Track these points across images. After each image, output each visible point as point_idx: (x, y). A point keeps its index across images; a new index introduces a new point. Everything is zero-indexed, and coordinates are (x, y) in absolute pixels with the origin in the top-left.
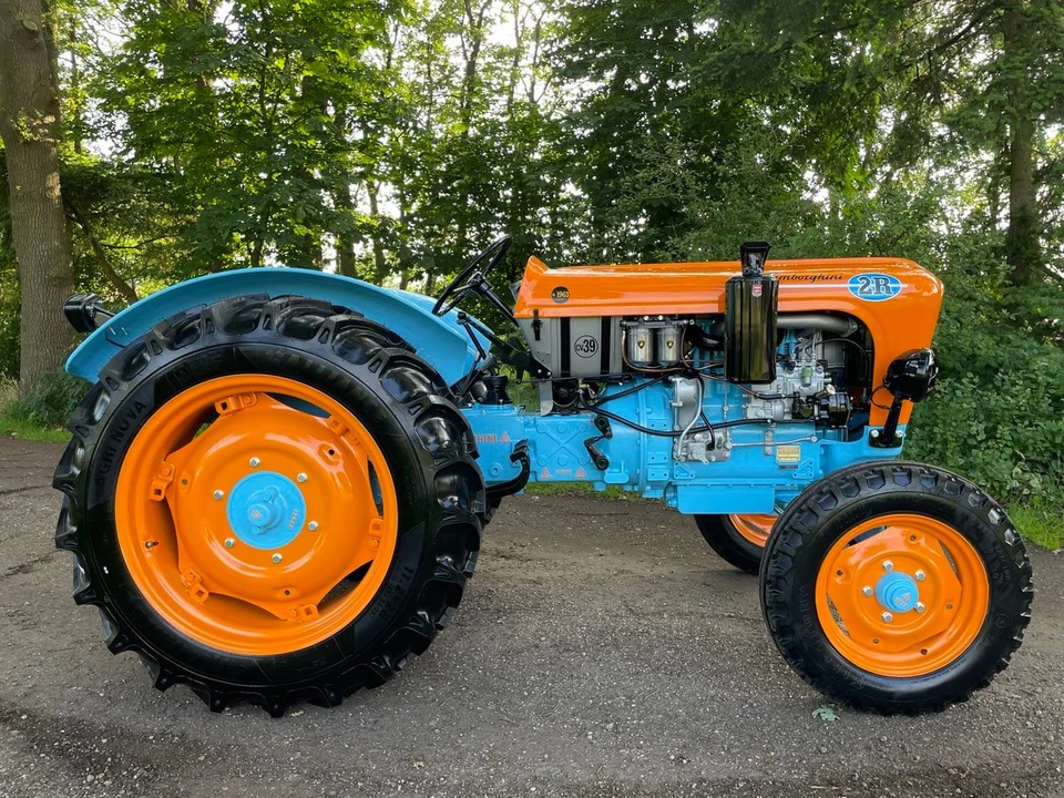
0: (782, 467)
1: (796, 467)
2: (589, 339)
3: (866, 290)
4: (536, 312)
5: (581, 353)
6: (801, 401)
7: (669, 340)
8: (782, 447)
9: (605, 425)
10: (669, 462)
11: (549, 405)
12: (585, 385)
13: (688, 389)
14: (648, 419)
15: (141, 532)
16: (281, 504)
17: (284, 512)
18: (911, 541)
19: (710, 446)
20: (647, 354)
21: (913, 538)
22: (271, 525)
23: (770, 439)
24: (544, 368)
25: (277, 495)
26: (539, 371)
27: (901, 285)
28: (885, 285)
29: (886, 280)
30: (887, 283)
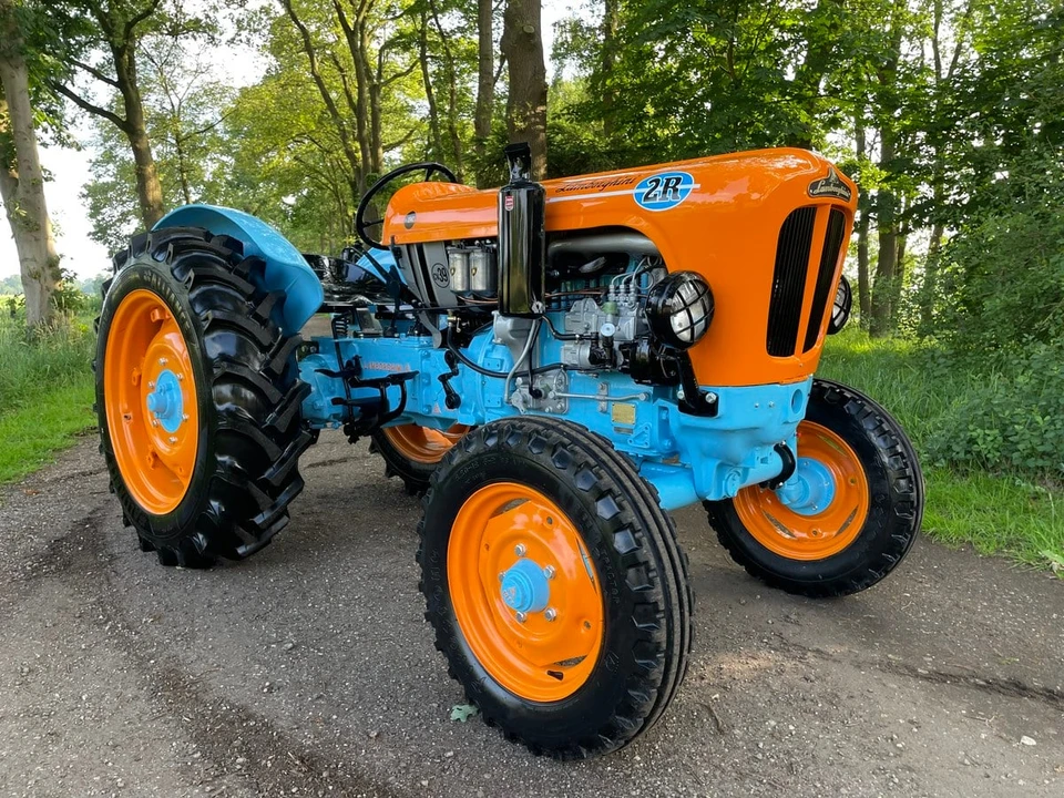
0: (618, 430)
1: (631, 431)
2: (441, 267)
3: (652, 195)
4: (393, 238)
5: (438, 281)
6: (597, 343)
7: (472, 266)
8: (617, 404)
9: (451, 360)
10: (503, 406)
11: (438, 339)
12: (454, 319)
13: (502, 324)
14: (486, 356)
15: (123, 406)
16: (172, 397)
17: (173, 405)
18: (546, 525)
19: (536, 394)
20: (457, 282)
21: (550, 521)
22: (164, 412)
23: (604, 392)
24: (416, 298)
25: (170, 389)
26: (413, 301)
27: (693, 186)
28: (674, 187)
29: (678, 180)
30: (676, 184)
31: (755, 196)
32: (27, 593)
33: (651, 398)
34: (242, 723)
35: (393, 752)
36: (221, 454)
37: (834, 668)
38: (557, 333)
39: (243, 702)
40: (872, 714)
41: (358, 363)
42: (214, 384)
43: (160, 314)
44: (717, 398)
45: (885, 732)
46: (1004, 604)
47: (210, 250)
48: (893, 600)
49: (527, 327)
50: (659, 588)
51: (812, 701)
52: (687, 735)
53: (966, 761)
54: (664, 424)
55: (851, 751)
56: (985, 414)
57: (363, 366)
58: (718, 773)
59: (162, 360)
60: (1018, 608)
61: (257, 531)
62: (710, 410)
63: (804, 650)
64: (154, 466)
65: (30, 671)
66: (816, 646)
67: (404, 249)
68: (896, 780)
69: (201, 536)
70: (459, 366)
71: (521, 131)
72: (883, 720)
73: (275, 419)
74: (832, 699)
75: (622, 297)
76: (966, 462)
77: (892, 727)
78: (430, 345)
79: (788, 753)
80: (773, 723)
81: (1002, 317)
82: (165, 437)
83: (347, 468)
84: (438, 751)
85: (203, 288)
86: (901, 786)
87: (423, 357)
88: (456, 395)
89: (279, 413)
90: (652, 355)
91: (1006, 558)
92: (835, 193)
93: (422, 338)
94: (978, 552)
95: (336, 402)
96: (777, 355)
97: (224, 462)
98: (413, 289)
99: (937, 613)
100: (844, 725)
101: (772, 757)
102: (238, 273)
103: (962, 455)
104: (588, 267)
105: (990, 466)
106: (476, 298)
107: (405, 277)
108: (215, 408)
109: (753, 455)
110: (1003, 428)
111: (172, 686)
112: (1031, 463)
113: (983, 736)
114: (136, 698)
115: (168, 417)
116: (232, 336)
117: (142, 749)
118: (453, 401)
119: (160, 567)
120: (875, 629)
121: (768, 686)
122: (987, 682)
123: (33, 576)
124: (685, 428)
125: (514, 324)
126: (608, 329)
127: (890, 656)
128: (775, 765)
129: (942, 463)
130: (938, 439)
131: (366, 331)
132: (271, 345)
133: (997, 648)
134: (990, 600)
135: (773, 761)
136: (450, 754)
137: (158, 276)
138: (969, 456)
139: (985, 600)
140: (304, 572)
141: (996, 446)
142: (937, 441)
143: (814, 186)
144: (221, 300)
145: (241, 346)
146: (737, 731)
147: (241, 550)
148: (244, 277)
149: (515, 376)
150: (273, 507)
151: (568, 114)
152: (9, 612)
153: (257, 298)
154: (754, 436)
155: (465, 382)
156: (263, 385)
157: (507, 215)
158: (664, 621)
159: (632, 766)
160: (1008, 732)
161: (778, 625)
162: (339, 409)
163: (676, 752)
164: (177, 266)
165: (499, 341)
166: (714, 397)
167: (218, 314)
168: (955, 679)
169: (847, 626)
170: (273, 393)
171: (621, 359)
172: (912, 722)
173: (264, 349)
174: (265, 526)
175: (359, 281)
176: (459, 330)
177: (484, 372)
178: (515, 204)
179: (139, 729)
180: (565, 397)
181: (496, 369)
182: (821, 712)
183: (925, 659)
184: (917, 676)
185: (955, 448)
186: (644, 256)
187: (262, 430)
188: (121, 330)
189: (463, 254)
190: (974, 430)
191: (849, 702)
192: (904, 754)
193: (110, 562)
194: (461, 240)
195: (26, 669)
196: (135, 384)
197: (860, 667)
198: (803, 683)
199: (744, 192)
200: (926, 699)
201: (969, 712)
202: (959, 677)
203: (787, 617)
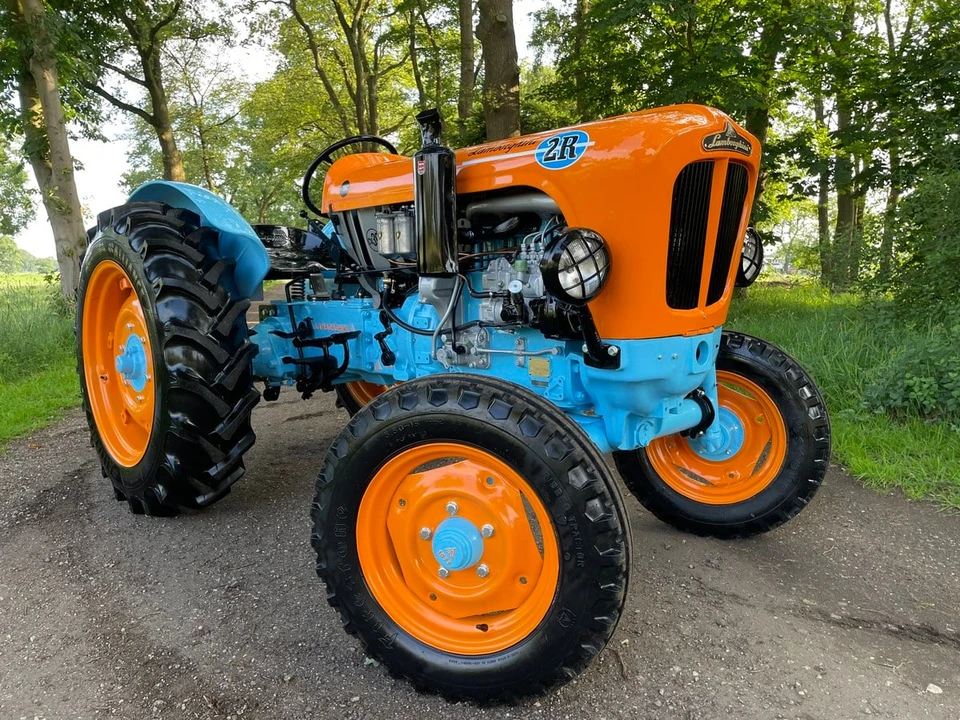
0: (535, 383)
1: (546, 384)
2: (374, 232)
5: (373, 246)
6: (509, 300)
7: (397, 230)
8: (535, 359)
9: (385, 319)
10: (431, 363)
11: (377, 300)
12: (389, 281)
13: (426, 284)
14: (415, 316)
15: (100, 368)
16: (137, 359)
17: (139, 365)
19: (460, 350)
20: (385, 246)
22: (132, 373)
23: (521, 347)
24: (354, 262)
25: (136, 352)
26: (353, 265)
27: (588, 144)
28: (571, 146)
29: (575, 139)
30: (574, 142)
31: (651, 151)
32: (7, 540)
33: (562, 352)
34: (168, 665)
35: (302, 696)
36: (174, 412)
37: (748, 612)
38: (473, 291)
39: (174, 645)
40: (778, 660)
41: (310, 325)
42: (166, 347)
43: (127, 283)
44: (619, 351)
45: (788, 679)
46: (926, 548)
47: (165, 222)
48: (817, 545)
49: (450, 286)
51: (720, 646)
52: (591, 681)
53: (868, 710)
54: (576, 377)
56: (921, 362)
57: (315, 327)
59: (129, 325)
60: (940, 552)
61: (213, 483)
62: (613, 362)
63: (721, 594)
64: (127, 422)
66: (733, 591)
67: (341, 216)
69: (161, 488)
70: (393, 325)
71: (496, 110)
72: (788, 666)
73: (223, 378)
74: (741, 645)
75: (532, 255)
76: (903, 408)
77: (796, 674)
78: (371, 306)
79: (688, 700)
80: (677, 669)
81: (943, 269)
82: (134, 395)
83: (321, 421)
84: (345, 695)
85: (156, 257)
87: (365, 318)
88: (391, 353)
89: (227, 372)
90: (559, 311)
91: (934, 502)
92: (733, 147)
93: (366, 300)
94: (907, 497)
95: (286, 361)
96: (679, 308)
97: (177, 419)
98: (352, 254)
99: (858, 557)
100: (749, 672)
101: (671, 704)
102: (190, 243)
103: (899, 403)
104: (502, 227)
105: (926, 412)
106: (406, 261)
107: (344, 243)
108: (166, 369)
109: (661, 406)
110: (939, 376)
113: (889, 683)
115: (135, 378)
116: (183, 302)
117: (72, 689)
118: (388, 358)
119: (131, 515)
120: (794, 574)
121: (679, 631)
122: (899, 627)
123: (17, 524)
124: (593, 381)
125: (437, 284)
126: (516, 286)
127: (805, 601)
128: (673, 712)
129: (881, 410)
130: (876, 388)
131: (319, 294)
132: (219, 309)
133: (914, 593)
134: (914, 545)
135: (671, 708)
136: (357, 698)
137: (119, 247)
138: (906, 403)
139: (908, 544)
140: (260, 519)
141: (932, 393)
142: (875, 389)
143: (709, 140)
144: (174, 268)
145: (191, 312)
146: (640, 678)
147: (200, 500)
148: (195, 246)
149: (440, 333)
150: (226, 460)
151: (540, 94)
153: (207, 264)
154: (661, 388)
155: (398, 340)
156: (210, 346)
157: (421, 180)
159: (531, 712)
160: (915, 679)
161: (699, 570)
162: (292, 368)
163: (577, 698)
164: (134, 238)
165: (425, 301)
166: (616, 350)
167: (170, 281)
168: (867, 624)
169: (767, 571)
170: (221, 354)
171: (532, 316)
172: (818, 669)
173: (212, 313)
174: (219, 478)
175: (316, 249)
176: (393, 291)
177: (414, 330)
178: (427, 169)
180: (487, 353)
181: (425, 327)
182: (728, 658)
183: (840, 603)
184: (830, 621)
185: (893, 395)
186: (553, 215)
187: (210, 389)
188: (95, 298)
189: (390, 218)
190: (911, 378)
191: (757, 648)
192: (806, 703)
193: (88, 511)
194: (390, 205)
196: (109, 347)
197: (773, 612)
198: (714, 628)
199: (639, 147)
200: (836, 645)
201: (877, 658)
202: (872, 622)
203: (709, 561)
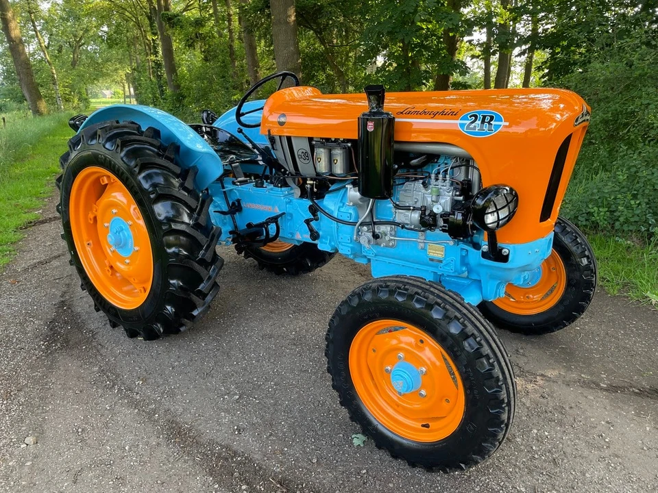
0: (432, 260)
1: (441, 261)
2: (304, 151)
3: (472, 126)
4: (269, 131)
5: (302, 160)
6: (425, 212)
7: (334, 157)
8: (432, 245)
9: (314, 210)
10: (351, 241)
11: (297, 191)
12: (312, 183)
13: (354, 194)
14: (339, 210)
15: (85, 236)
16: (124, 235)
17: (126, 240)
18: (419, 344)
19: (376, 236)
20: (322, 167)
21: (422, 341)
22: (120, 244)
23: (423, 238)
24: (285, 169)
25: (122, 230)
26: (283, 170)
27: (503, 123)
28: (489, 122)
30: (490, 120)
31: (542, 129)
32: (50, 367)
33: (456, 243)
34: (232, 459)
35: (330, 472)
36: (172, 279)
37: (555, 387)
38: (396, 204)
39: (226, 442)
40: (586, 418)
41: (239, 203)
42: (163, 236)
43: (108, 180)
44: (509, 252)
45: (596, 431)
46: (632, 332)
48: (571, 333)
50: (504, 391)
51: (551, 412)
53: (645, 448)
55: (582, 445)
56: (599, 198)
57: (243, 205)
58: (517, 470)
59: (114, 211)
60: (641, 333)
61: (194, 319)
62: (505, 259)
63: (535, 375)
64: (112, 275)
65: (83, 430)
66: (540, 372)
67: (278, 139)
68: (613, 465)
69: (159, 325)
70: (320, 215)
72: (592, 422)
73: (204, 255)
74: (561, 409)
75: (440, 182)
76: (586, 226)
77: (599, 428)
78: (291, 195)
79: (550, 452)
80: (536, 431)
82: (122, 260)
85: (147, 172)
86: (615, 468)
87: (287, 203)
88: (317, 232)
89: (206, 250)
90: (463, 221)
91: (624, 296)
92: (584, 121)
94: (607, 293)
95: (232, 233)
96: (543, 221)
97: (174, 283)
98: (282, 162)
99: (598, 341)
100: (573, 428)
101: (542, 455)
102: (168, 158)
103: (584, 222)
104: (414, 162)
105: (600, 229)
107: (278, 154)
108: (165, 251)
110: (609, 206)
111: (177, 434)
112: (625, 228)
113: (648, 429)
114: (158, 444)
115: (123, 248)
116: (169, 203)
117: (180, 484)
118: (316, 236)
119: (129, 339)
120: (568, 357)
121: (524, 404)
122: (639, 390)
123: (49, 353)
124: (482, 265)
126: (438, 209)
127: (583, 375)
128: (545, 461)
131: (239, 179)
132: (196, 207)
133: (638, 365)
134: (624, 328)
135: (543, 458)
136: (364, 471)
137: (110, 160)
138: (588, 223)
139: (621, 329)
140: (220, 336)
141: (605, 218)
142: (568, 213)
143: (577, 120)
145: (173, 206)
146: (518, 440)
147: (183, 329)
148: (171, 160)
149: (362, 224)
150: (204, 305)
152: (46, 384)
153: (183, 175)
155: (324, 225)
158: (507, 408)
161: (515, 358)
164: (125, 155)
165: (351, 204)
166: (507, 252)
168: (622, 389)
169: (552, 355)
170: (202, 238)
172: (608, 422)
173: (193, 210)
174: (198, 316)
176: (315, 190)
177: (338, 221)
179: (172, 468)
180: (396, 240)
181: (347, 219)
182: (558, 419)
183: (602, 376)
184: (602, 389)
186: (454, 157)
187: (197, 262)
190: (592, 208)
191: (571, 411)
192: (611, 446)
193: (93, 337)
194: (323, 139)
195: (80, 430)
196: (92, 222)
197: (569, 385)
198: (542, 400)
199: (535, 127)
200: (611, 405)
201: (636, 412)
202: (624, 387)
203: (518, 351)
